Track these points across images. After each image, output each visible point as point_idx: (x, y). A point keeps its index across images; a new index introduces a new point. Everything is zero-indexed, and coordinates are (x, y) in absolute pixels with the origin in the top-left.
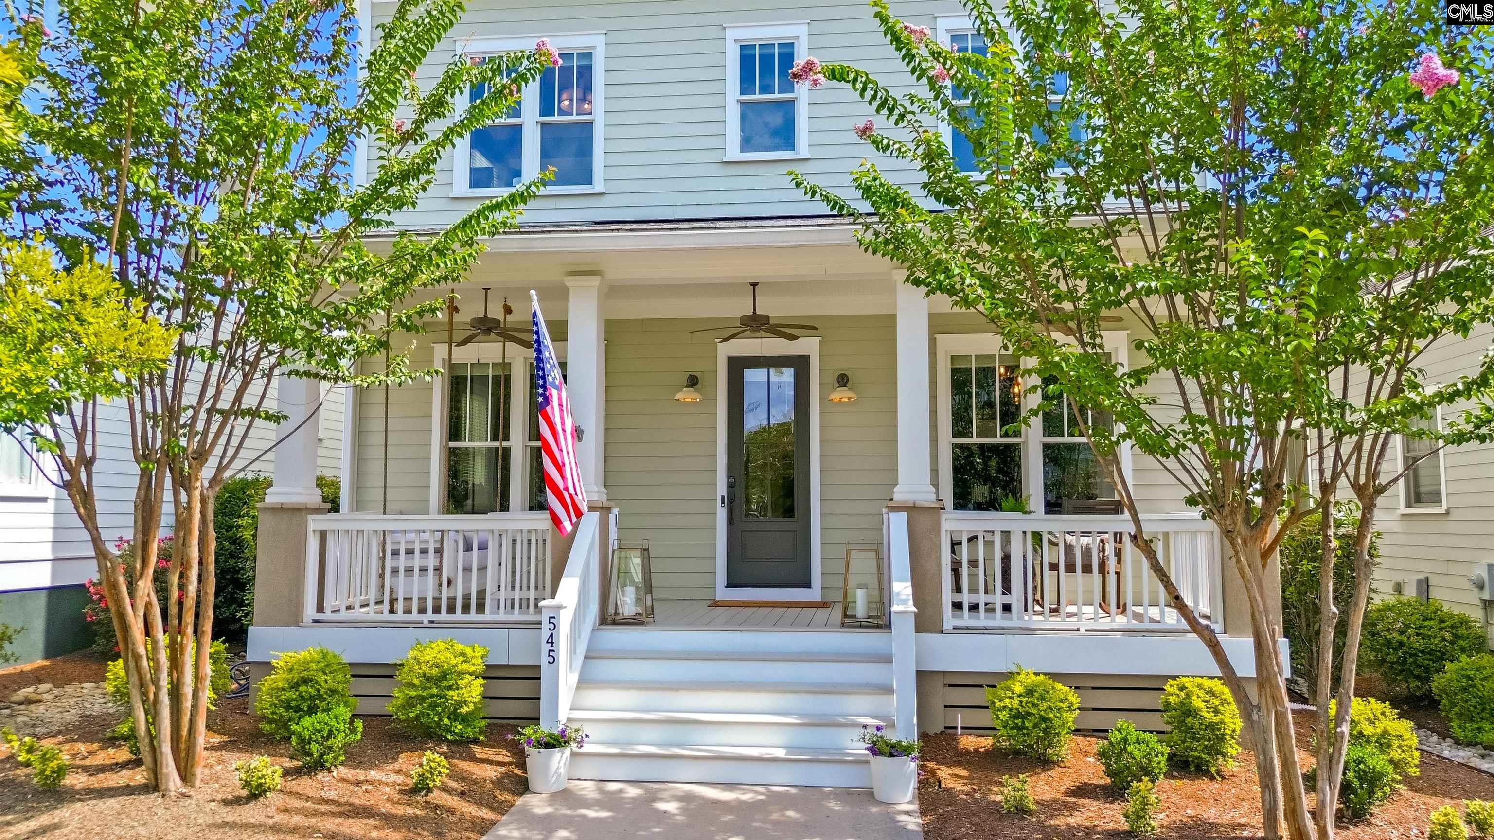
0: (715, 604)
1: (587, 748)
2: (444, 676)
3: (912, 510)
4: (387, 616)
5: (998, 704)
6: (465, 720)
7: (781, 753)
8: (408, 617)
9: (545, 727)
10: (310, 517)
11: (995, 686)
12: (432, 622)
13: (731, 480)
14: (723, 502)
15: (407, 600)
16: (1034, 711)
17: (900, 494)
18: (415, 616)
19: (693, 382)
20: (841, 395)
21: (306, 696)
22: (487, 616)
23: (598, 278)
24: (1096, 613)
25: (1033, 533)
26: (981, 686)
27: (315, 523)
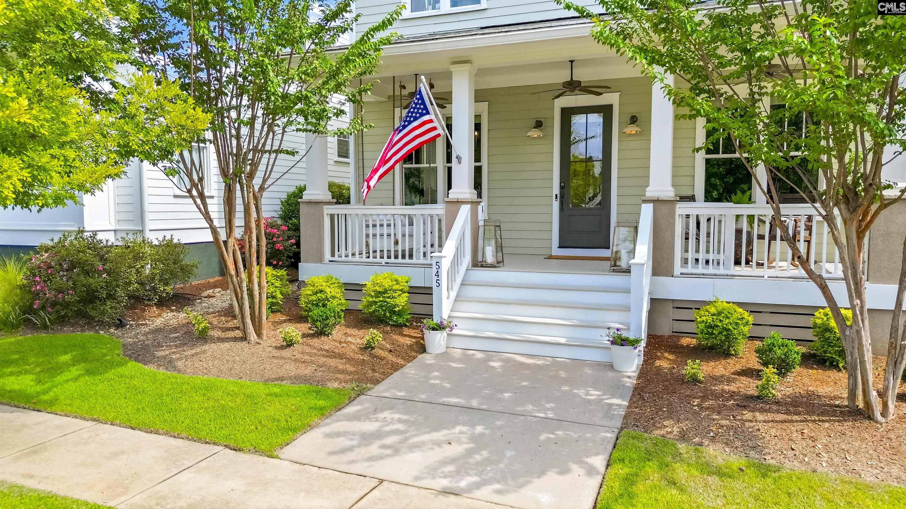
0: (550, 257)
1: (455, 331)
2: (385, 292)
3: (656, 202)
4: (364, 259)
5: (699, 320)
6: (399, 314)
7: (563, 341)
8: (375, 260)
9: (436, 320)
10: (325, 207)
11: (699, 309)
12: (387, 263)
13: (563, 184)
14: (556, 198)
15: (382, 251)
16: (720, 324)
17: (651, 192)
18: (378, 260)
19: (539, 125)
20: (632, 129)
21: (321, 299)
22: (414, 261)
23: (469, 64)
24: (788, 267)
25: (748, 216)
26: (691, 308)
27: (328, 210)
